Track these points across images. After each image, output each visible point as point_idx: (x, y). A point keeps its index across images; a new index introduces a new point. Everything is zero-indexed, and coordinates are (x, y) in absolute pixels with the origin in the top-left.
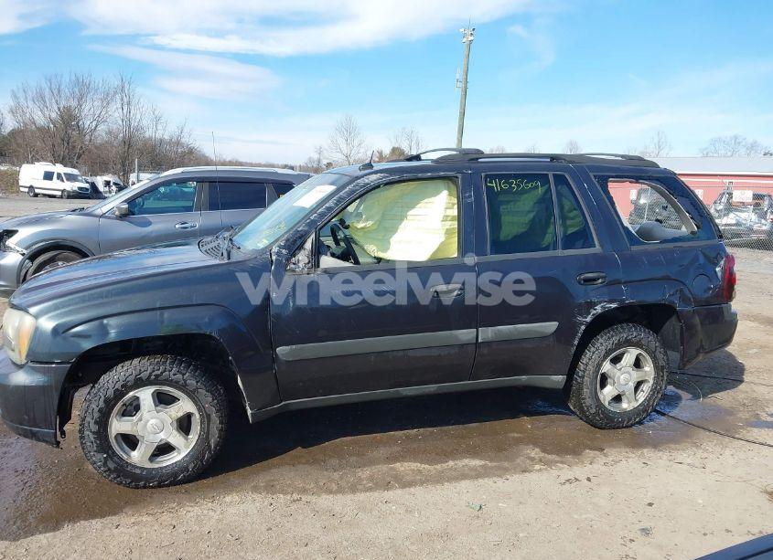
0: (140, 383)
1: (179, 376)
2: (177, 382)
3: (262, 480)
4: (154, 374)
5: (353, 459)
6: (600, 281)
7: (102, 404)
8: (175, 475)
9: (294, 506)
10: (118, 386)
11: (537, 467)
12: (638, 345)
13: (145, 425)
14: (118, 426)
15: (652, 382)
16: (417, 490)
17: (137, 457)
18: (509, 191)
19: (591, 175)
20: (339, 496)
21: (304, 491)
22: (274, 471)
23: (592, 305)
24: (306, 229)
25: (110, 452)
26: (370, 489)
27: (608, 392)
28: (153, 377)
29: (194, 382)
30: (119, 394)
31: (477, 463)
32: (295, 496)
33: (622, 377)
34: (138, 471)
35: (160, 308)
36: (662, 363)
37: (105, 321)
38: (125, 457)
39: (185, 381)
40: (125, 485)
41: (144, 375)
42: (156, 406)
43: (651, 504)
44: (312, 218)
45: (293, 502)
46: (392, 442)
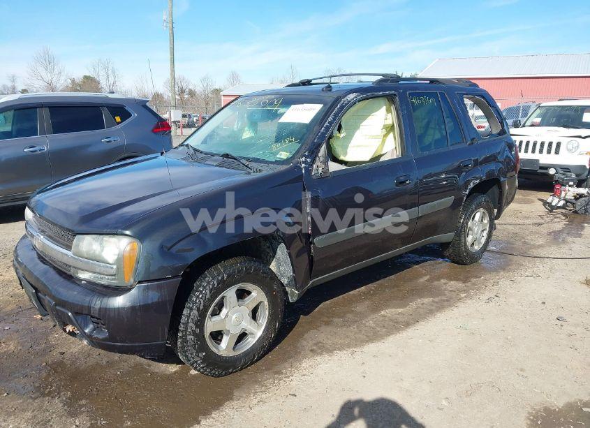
11: (462, 295)
12: (483, 206)
13: (231, 320)
14: (211, 325)
15: (487, 229)
17: (224, 348)
18: (422, 105)
19: (456, 93)
23: (469, 182)
24: (319, 140)
25: (207, 350)
27: (470, 239)
31: (427, 300)
33: (476, 229)
38: (216, 350)
42: (238, 301)
43: (544, 303)
44: (322, 131)
45: (352, 354)
46: (359, 299)
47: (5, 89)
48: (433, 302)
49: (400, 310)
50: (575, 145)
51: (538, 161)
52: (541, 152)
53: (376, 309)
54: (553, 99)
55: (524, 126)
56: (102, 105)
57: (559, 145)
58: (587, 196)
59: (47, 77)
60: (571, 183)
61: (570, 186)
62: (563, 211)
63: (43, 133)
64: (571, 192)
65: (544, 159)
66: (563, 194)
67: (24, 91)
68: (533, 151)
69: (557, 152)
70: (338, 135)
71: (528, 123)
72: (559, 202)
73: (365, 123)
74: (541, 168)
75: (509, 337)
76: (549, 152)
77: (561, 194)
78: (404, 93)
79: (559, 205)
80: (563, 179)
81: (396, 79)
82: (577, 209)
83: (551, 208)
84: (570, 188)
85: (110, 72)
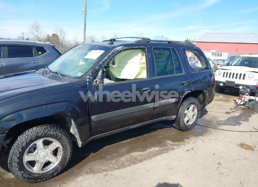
0: (37, 138)
1: (54, 132)
2: (54, 135)
3: (87, 168)
4: (43, 133)
5: (115, 154)
6: (186, 84)
7: (20, 150)
8: (53, 173)
9: (107, 177)
10: (28, 141)
11: (175, 147)
12: (194, 104)
13: (40, 156)
14: (27, 158)
15: (196, 114)
16: (145, 162)
17: (36, 169)
18: (160, 54)
19: (181, 48)
20: (120, 170)
21: (106, 170)
22: (89, 164)
23: (184, 92)
24: (98, 68)
25: (24, 170)
26: (129, 165)
27: (186, 119)
28: (43, 135)
29: (60, 134)
30: (28, 144)
31: (157, 149)
32: (105, 173)
33: (189, 114)
34: (37, 176)
35: (45, 105)
36: (199, 109)
37: (20, 112)
38: (31, 171)
39: (57, 134)
40: (31, 183)
41: (39, 134)
42: (44, 146)
43: (214, 154)
44: (100, 64)
45: (106, 175)
46: (124, 146)
47: (19, 38)
48: (159, 149)
49: (141, 153)
50: (253, 75)
51: (234, 82)
52: (236, 78)
53: (129, 152)
54: (246, 54)
55: (231, 65)
56: (33, 46)
57: (244, 75)
58: (254, 101)
59: (36, 34)
60: (247, 94)
61: (247, 95)
62: (242, 107)
63: (4, 57)
64: (247, 98)
65: (238, 81)
66: (243, 99)
67: (27, 39)
68: (233, 78)
69: (244, 79)
70: (113, 66)
71: (233, 64)
72: (241, 102)
73: (130, 61)
74: (236, 85)
75: (188, 172)
76: (240, 78)
77: (242, 98)
78: (151, 47)
79: (241, 104)
80: (243, 92)
81: (148, 40)
82: (249, 107)
83: (237, 105)
84: (247, 96)
85: (62, 32)
